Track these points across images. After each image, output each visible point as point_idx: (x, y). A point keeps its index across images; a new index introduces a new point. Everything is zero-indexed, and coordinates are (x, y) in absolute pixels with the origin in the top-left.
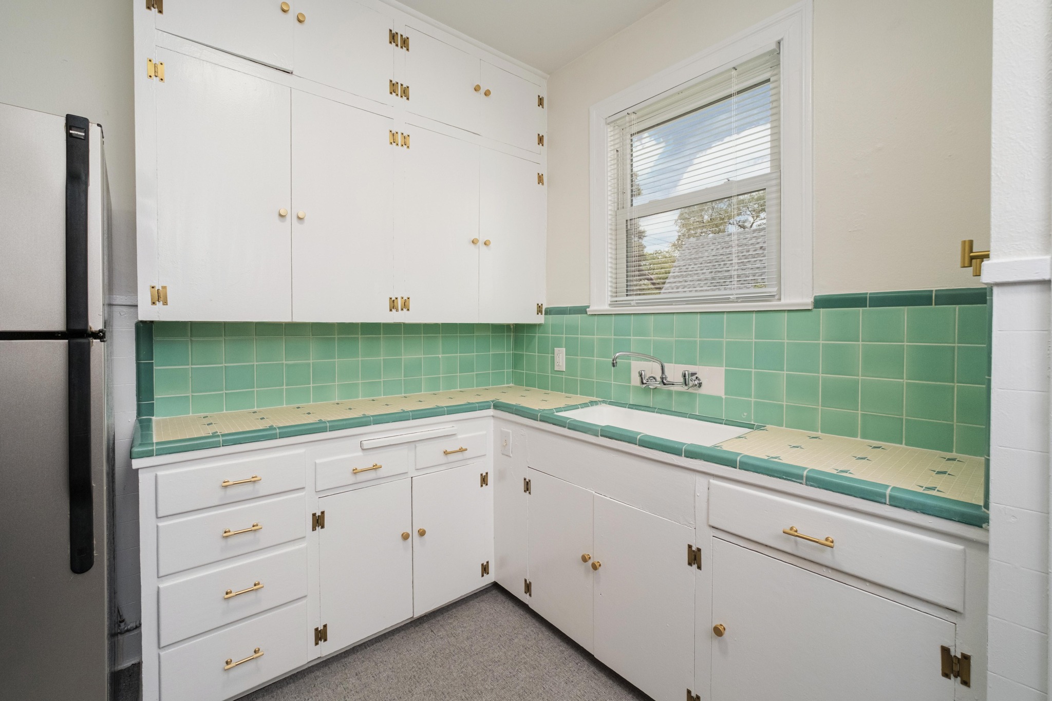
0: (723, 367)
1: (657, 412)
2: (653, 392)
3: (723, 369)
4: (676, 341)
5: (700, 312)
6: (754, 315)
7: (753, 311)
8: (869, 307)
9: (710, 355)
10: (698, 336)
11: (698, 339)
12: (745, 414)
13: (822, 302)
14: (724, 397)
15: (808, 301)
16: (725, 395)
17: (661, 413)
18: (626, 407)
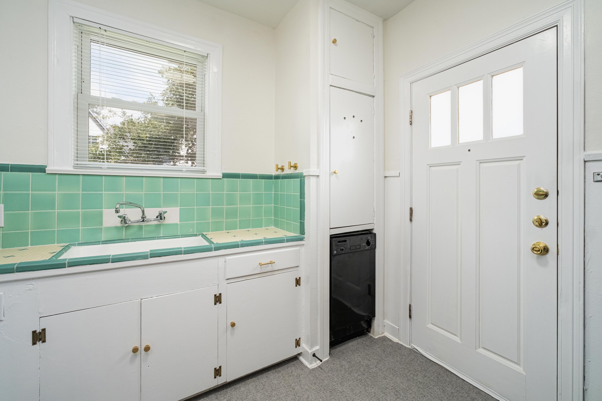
0: (178, 207)
1: (131, 241)
2: (125, 228)
3: (178, 208)
4: (145, 194)
5: (163, 177)
6: (195, 180)
7: (195, 178)
8: (241, 178)
9: (170, 201)
10: (162, 191)
11: (162, 193)
12: (191, 230)
13: (226, 176)
14: (179, 223)
15: (220, 175)
16: (180, 222)
17: (135, 241)
18: (100, 244)
